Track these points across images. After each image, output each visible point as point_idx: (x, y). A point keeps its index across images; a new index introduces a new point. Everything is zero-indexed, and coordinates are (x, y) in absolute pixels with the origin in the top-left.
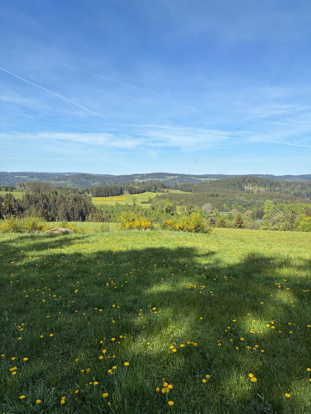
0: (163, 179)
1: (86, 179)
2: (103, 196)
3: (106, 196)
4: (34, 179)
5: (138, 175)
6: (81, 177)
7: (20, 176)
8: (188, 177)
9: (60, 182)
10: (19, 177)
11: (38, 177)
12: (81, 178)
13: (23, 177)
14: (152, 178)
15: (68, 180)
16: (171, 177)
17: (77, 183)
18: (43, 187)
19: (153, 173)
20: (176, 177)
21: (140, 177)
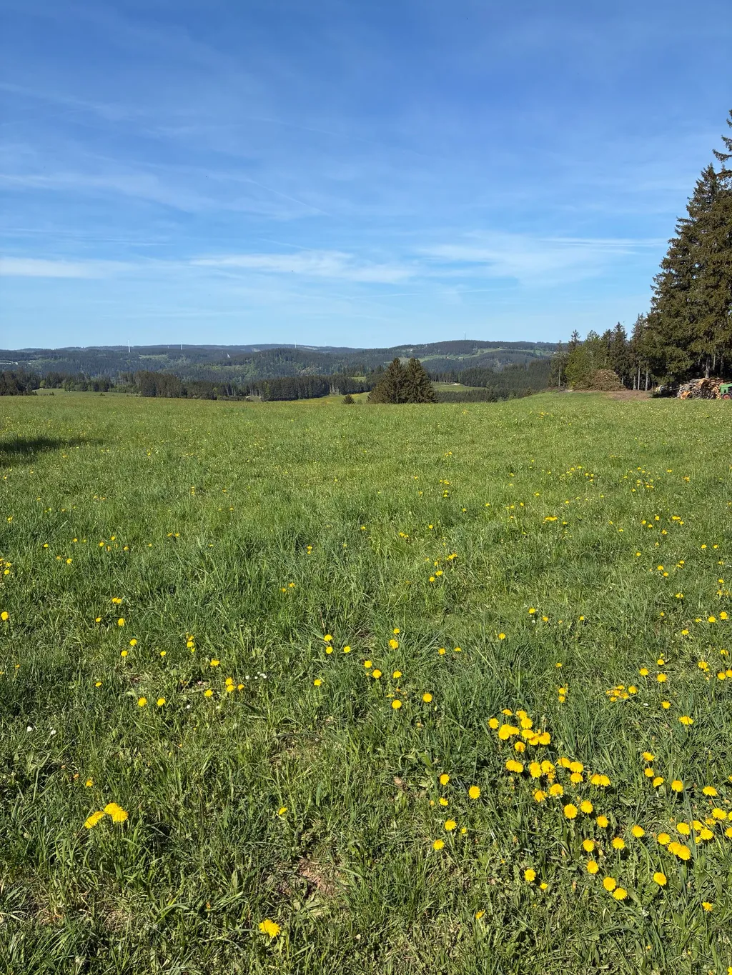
0: (467, 356)
1: (287, 360)
2: (286, 399)
3: (291, 399)
4: (180, 361)
5: (410, 346)
6: (278, 356)
7: (151, 356)
8: (528, 351)
9: (232, 368)
10: (148, 357)
11: (188, 357)
12: (276, 359)
13: (157, 357)
14: (441, 353)
15: (250, 363)
16: (486, 351)
17: (267, 368)
18: (161, 383)
19: (445, 343)
20: (500, 349)
21: (414, 351)
